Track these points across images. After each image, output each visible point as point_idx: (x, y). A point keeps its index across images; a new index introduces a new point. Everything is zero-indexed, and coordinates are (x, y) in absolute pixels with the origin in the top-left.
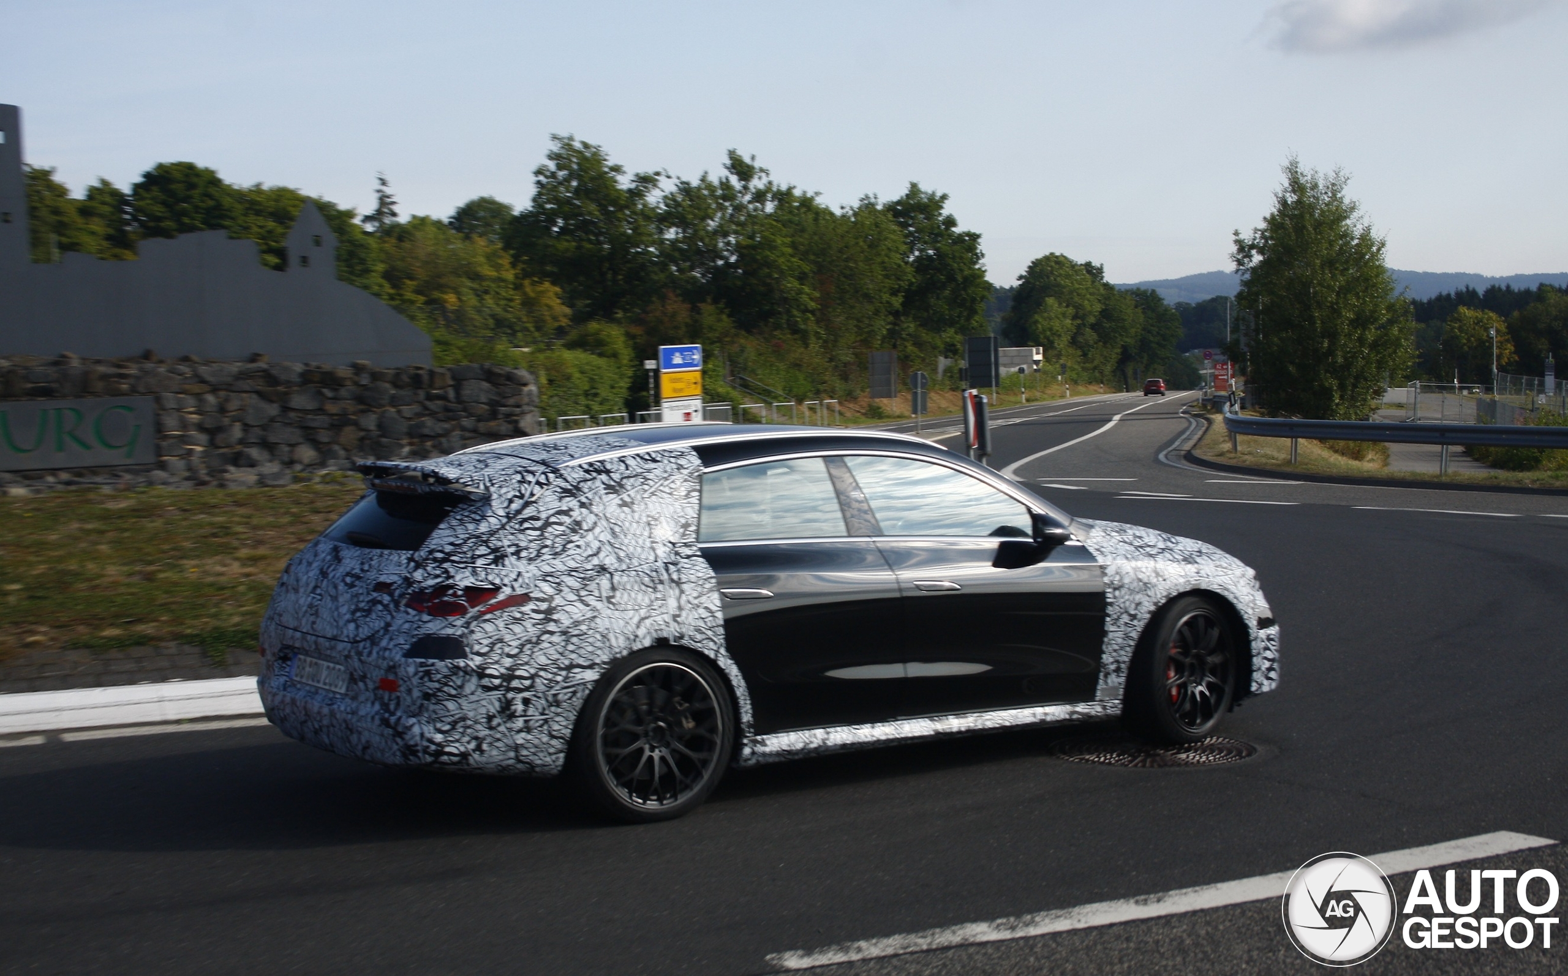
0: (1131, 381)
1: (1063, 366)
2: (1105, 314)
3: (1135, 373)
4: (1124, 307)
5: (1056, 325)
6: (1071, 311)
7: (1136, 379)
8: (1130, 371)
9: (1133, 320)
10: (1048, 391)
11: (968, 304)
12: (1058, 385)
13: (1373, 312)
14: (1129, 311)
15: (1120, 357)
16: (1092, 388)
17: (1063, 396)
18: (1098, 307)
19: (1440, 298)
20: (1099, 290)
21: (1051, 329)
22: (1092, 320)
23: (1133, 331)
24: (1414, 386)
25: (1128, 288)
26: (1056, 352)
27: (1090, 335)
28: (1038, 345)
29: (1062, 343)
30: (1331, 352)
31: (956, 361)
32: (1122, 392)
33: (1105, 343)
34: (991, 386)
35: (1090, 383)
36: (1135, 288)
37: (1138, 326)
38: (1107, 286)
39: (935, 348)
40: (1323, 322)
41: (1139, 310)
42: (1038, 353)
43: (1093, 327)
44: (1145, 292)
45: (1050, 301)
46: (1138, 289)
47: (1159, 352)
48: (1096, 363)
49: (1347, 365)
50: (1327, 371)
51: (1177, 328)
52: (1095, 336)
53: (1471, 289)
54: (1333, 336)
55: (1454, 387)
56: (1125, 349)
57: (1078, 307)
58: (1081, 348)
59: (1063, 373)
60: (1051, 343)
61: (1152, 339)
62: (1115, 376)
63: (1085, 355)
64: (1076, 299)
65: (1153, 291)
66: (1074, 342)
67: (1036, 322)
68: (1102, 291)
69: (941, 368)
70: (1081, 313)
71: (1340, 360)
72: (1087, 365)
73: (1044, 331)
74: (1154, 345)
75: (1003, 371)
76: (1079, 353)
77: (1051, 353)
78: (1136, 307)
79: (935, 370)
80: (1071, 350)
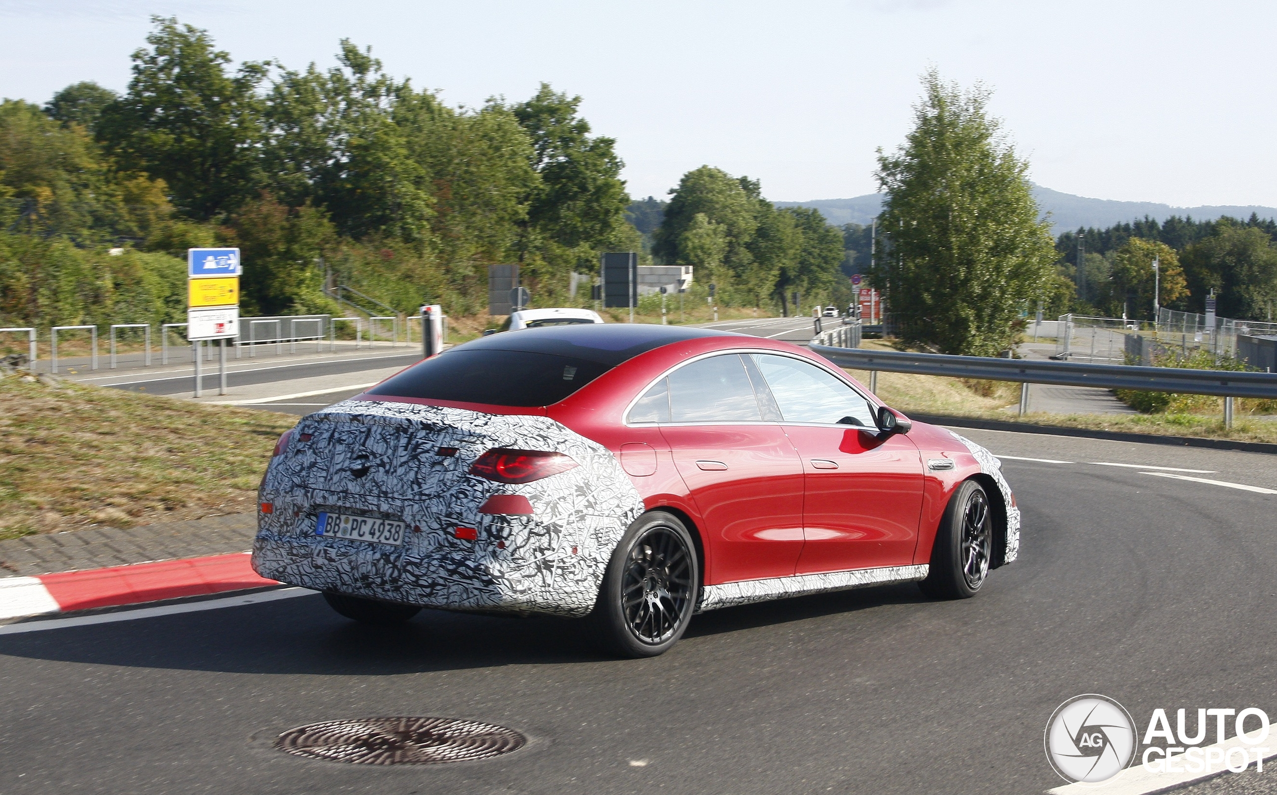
0: (790, 306)
1: (712, 288)
2: (762, 233)
3: (794, 296)
4: (781, 225)
5: (707, 241)
6: (723, 227)
7: (795, 303)
8: (788, 294)
9: (792, 241)
10: (695, 313)
11: (601, 217)
12: (708, 306)
13: (1012, 240)
14: (789, 231)
15: (778, 279)
16: (747, 311)
17: (711, 320)
18: (754, 225)
19: (1118, 228)
20: (754, 206)
21: (702, 248)
22: (747, 239)
23: (791, 252)
24: (1065, 319)
25: (788, 206)
26: (706, 272)
27: (745, 256)
28: (688, 263)
29: (713, 263)
30: (967, 280)
31: (592, 277)
32: (778, 316)
33: (761, 264)
34: (628, 306)
35: (744, 306)
36: (796, 207)
37: (798, 247)
38: (763, 202)
39: (566, 262)
40: (959, 248)
41: (800, 230)
42: (687, 273)
43: (748, 246)
44: (806, 210)
45: (701, 217)
46: (799, 208)
47: (820, 276)
48: (750, 285)
49: (985, 296)
50: (963, 301)
51: (839, 250)
52: (750, 256)
53: (1150, 219)
54: (970, 263)
55: (1121, 323)
56: (783, 271)
57: (731, 225)
58: (734, 268)
59: (711, 295)
60: (702, 262)
61: (812, 261)
62: (772, 299)
63: (738, 276)
64: (730, 216)
65: (815, 211)
66: (726, 261)
67: (687, 239)
68: (757, 207)
69: (573, 286)
70: (735, 231)
71: (978, 290)
72: (741, 287)
73: (694, 248)
74: (814, 268)
75: (641, 289)
76: (731, 273)
77: (703, 272)
78: (797, 226)
79: (567, 287)
80: (722, 270)
